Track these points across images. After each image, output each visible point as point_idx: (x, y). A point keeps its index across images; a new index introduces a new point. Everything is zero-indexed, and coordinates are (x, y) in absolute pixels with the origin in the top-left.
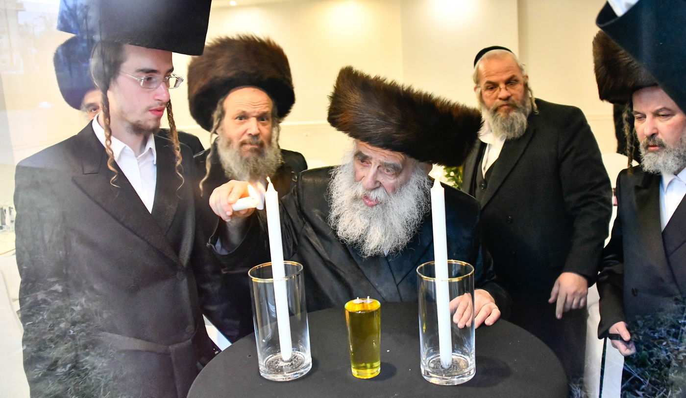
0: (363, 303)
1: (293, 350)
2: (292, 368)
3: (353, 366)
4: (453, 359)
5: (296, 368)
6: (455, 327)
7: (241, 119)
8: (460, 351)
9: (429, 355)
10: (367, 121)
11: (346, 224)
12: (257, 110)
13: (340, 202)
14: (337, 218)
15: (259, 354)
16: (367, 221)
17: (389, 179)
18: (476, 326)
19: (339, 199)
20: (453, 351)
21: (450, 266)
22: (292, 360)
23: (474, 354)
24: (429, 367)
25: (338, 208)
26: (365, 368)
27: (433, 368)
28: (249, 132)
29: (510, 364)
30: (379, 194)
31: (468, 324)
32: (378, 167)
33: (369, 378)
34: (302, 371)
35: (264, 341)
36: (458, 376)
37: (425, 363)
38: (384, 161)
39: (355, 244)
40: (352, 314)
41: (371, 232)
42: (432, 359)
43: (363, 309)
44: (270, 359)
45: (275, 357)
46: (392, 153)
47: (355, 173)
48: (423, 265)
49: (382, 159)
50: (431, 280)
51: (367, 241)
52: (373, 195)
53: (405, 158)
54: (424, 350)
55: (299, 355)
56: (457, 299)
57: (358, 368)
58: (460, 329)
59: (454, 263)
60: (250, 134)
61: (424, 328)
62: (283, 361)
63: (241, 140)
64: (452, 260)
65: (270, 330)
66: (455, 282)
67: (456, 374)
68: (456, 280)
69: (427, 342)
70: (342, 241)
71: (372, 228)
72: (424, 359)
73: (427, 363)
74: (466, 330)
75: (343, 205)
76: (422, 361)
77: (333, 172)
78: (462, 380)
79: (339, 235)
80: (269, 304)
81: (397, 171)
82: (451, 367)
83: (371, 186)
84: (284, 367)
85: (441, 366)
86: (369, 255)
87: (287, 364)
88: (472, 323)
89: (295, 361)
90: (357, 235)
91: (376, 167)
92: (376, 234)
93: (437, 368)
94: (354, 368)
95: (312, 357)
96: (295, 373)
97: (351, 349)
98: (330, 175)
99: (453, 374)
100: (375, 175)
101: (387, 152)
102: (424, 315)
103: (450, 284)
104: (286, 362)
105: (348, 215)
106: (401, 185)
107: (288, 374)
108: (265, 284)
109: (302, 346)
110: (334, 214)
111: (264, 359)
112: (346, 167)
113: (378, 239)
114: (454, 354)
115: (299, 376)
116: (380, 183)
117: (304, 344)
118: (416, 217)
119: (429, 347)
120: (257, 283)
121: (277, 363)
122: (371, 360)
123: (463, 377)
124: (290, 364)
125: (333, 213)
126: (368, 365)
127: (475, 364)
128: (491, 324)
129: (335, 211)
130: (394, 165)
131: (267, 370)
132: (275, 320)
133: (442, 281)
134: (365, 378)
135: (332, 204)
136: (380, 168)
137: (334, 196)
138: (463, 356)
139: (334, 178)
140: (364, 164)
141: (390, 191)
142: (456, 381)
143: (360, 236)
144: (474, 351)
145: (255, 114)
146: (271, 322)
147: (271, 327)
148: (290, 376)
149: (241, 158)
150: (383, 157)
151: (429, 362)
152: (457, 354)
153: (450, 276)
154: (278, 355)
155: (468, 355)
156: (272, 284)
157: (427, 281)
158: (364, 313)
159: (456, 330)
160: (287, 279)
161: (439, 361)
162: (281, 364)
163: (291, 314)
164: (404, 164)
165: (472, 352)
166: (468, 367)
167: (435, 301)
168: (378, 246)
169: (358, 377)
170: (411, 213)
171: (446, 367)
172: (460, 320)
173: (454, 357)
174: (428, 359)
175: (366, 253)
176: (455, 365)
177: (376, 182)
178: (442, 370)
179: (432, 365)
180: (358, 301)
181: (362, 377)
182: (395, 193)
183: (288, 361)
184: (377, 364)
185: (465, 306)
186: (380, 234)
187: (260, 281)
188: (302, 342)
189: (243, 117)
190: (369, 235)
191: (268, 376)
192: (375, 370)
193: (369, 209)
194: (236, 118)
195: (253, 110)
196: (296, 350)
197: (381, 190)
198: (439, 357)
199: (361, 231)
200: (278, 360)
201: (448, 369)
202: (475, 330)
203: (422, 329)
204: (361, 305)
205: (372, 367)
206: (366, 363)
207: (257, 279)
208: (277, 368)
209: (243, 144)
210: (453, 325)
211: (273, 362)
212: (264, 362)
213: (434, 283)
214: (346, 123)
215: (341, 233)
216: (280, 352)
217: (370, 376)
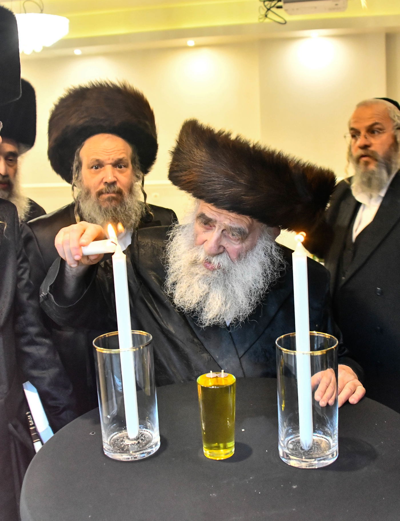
0: (217, 377)
1: (140, 428)
2: (139, 447)
3: (204, 446)
4: (314, 440)
5: (143, 447)
6: (316, 405)
7: (96, 168)
8: (322, 431)
9: (287, 435)
10: (214, 181)
11: (183, 290)
12: (112, 157)
13: (177, 267)
14: (174, 284)
15: (103, 431)
16: (206, 286)
17: (235, 244)
18: (339, 404)
19: (176, 264)
20: (314, 431)
21: (312, 338)
22: (138, 438)
23: (337, 435)
24: (288, 448)
25: (176, 273)
26: (218, 448)
27: (293, 449)
28: (104, 181)
29: (376, 447)
30: (222, 261)
31: (331, 402)
32: (223, 231)
33: (222, 459)
34: (149, 450)
35: (109, 417)
36: (319, 459)
37: (284, 444)
38: (230, 225)
39: (193, 312)
40: (205, 389)
41: (210, 300)
42: (291, 439)
43: (216, 384)
44: (115, 437)
45: (120, 434)
46: (238, 217)
47: (196, 235)
48: (283, 336)
49: (227, 222)
50: (291, 353)
51: (206, 309)
52: (215, 261)
53: (253, 221)
54: (282, 430)
55: (147, 432)
56: (319, 375)
57: (211, 448)
58: (322, 407)
59: (317, 335)
60: (106, 182)
61: (283, 406)
62: (129, 439)
63: (98, 190)
64: (314, 332)
65: (115, 405)
66: (317, 356)
67: (317, 456)
68: (318, 353)
69: (285, 421)
70: (179, 309)
71: (211, 295)
72: (282, 439)
73: (286, 443)
74: (328, 408)
75: (181, 271)
76: (280, 442)
77: (172, 233)
78: (323, 463)
79: (175, 302)
80: (115, 377)
81: (243, 235)
82: (311, 449)
83: (214, 251)
84: (130, 446)
85: (301, 448)
86: (207, 324)
87: (133, 442)
88: (336, 401)
89: (142, 440)
90: (194, 302)
91: (221, 230)
92: (215, 303)
93: (296, 449)
94: (206, 448)
95: (160, 435)
96: (142, 452)
97: (203, 428)
98: (168, 237)
99: (314, 456)
100: (219, 240)
101: (233, 215)
102: (283, 392)
103: (312, 358)
104: (132, 440)
105: (185, 281)
106: (247, 251)
107: (134, 454)
108: (111, 355)
109: (149, 424)
110: (170, 281)
111: (108, 436)
112: (186, 229)
113: (217, 307)
114: (314, 434)
115: (146, 456)
116: (224, 248)
117: (153, 422)
118: (261, 285)
119: (287, 426)
120: (102, 353)
121: (122, 441)
122: (225, 441)
123: (324, 459)
124: (136, 442)
125: (170, 279)
126: (221, 445)
127: (337, 446)
128: (355, 402)
129: (172, 277)
130: (239, 229)
131: (111, 448)
132: (120, 395)
133: (303, 354)
134: (218, 459)
135: (168, 269)
136: (224, 232)
137: (171, 260)
138: (324, 436)
139: (172, 240)
140: (207, 226)
141: (234, 257)
142: (316, 464)
143: (198, 303)
144: (336, 432)
145: (110, 161)
146: (116, 397)
147: (116, 400)
148: (136, 456)
149: (100, 208)
150: (229, 221)
151: (287, 444)
152: (318, 435)
153: (312, 349)
154: (124, 433)
155: (331, 436)
156: (118, 355)
157: (287, 354)
158: (218, 387)
159: (318, 408)
160: (134, 350)
161: (299, 442)
162: (127, 442)
163: (139, 388)
164: (251, 227)
165: (335, 433)
166: (330, 448)
167: (295, 377)
168: (217, 316)
169: (210, 457)
170: (255, 281)
171: (306, 448)
172: (322, 397)
173: (315, 438)
174: (287, 439)
175: (203, 322)
176: (316, 445)
177: (220, 247)
178: (302, 451)
179: (291, 446)
180: (211, 374)
181: (214, 458)
182: (240, 260)
183: (135, 440)
184: (231, 444)
185: (328, 381)
186: (219, 303)
187: (106, 351)
188: (150, 419)
189: (99, 165)
190: (207, 303)
191: (112, 455)
192: (228, 451)
193: (210, 273)
194: (92, 168)
195: (107, 157)
196: (144, 428)
197: (225, 255)
198: (299, 438)
199: (198, 297)
200: (123, 438)
201: (308, 451)
202: (339, 408)
203: (281, 407)
204: (215, 379)
205: (225, 448)
206: (219, 443)
207: (102, 349)
208: (122, 446)
209: (100, 194)
210: (315, 404)
211: (118, 440)
212: (109, 440)
213: (295, 356)
214: (190, 182)
215: (178, 300)
216: (126, 429)
217: (223, 457)
